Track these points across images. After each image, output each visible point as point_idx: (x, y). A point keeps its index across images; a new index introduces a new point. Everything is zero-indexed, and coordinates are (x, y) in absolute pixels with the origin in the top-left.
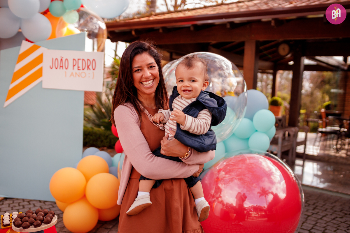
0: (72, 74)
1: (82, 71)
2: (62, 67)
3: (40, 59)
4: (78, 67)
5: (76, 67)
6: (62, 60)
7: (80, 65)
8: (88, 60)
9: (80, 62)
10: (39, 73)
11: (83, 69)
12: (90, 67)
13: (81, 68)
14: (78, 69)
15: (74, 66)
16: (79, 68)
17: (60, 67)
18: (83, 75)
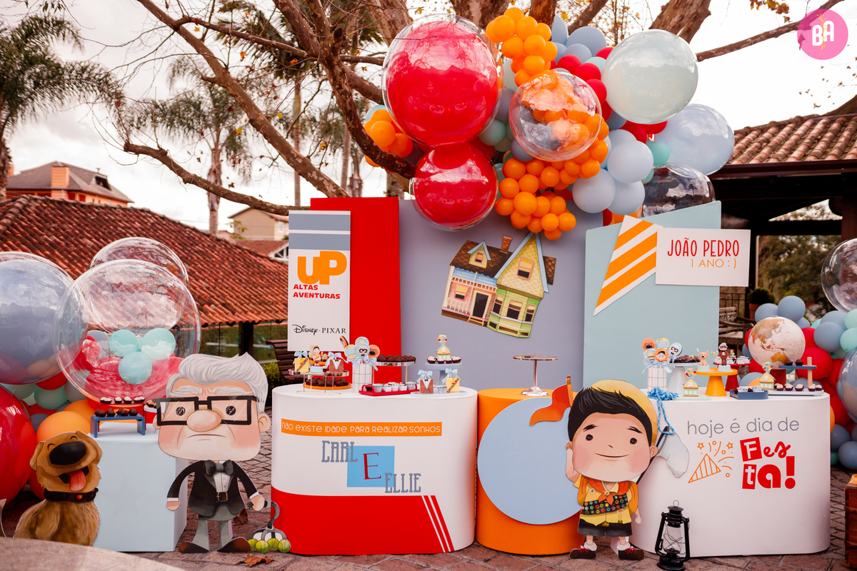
0: (702, 263)
1: (717, 257)
2: (687, 252)
3: (652, 241)
4: (712, 252)
5: (708, 252)
6: (686, 242)
7: (715, 249)
8: (727, 241)
9: (715, 244)
10: (651, 262)
11: (719, 255)
12: (731, 252)
13: (716, 254)
14: (712, 256)
15: (705, 251)
16: (713, 254)
17: (684, 252)
18: (719, 263)
